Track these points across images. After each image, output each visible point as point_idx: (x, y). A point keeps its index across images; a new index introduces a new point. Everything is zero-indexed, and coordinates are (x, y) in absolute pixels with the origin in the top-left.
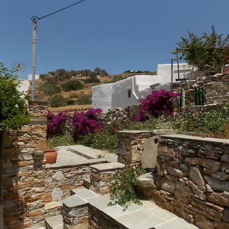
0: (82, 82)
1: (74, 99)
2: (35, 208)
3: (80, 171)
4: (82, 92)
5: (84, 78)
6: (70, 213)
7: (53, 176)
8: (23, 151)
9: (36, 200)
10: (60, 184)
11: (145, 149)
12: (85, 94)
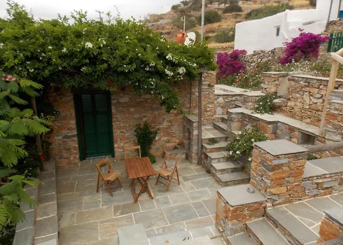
0: (220, 13)
1: (210, 35)
2: (208, 116)
3: (234, 98)
4: (219, 26)
5: (223, 6)
6: (232, 116)
7: (218, 100)
8: (203, 83)
9: (209, 111)
10: (221, 105)
11: (281, 85)
12: (223, 27)
